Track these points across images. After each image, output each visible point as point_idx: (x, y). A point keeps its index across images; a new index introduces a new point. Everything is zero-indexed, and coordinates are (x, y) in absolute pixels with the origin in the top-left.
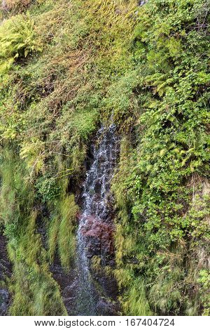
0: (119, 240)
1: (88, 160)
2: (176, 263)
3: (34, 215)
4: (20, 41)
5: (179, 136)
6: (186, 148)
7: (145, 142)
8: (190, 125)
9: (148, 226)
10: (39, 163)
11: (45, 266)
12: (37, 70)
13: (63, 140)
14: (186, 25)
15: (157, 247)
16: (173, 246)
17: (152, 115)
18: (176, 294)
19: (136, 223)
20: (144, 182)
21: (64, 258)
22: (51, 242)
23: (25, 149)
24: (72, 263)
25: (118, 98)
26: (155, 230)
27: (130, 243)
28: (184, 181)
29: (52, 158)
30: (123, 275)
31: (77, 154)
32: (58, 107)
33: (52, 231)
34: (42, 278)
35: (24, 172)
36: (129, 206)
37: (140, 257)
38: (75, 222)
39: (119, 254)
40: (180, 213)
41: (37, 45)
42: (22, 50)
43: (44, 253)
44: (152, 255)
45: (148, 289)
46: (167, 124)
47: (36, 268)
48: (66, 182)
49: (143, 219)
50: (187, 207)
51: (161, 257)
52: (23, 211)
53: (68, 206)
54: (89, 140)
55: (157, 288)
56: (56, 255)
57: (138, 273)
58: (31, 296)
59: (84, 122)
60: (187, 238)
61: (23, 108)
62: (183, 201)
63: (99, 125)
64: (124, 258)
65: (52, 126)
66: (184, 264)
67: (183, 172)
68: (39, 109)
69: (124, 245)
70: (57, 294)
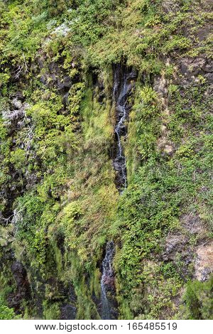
0: (117, 285)
1: (103, 256)
2: (139, 293)
3: (84, 277)
4: (76, 211)
5: (137, 244)
6: (140, 248)
7: (125, 247)
8: (141, 239)
9: (128, 279)
10: (85, 257)
11: (89, 297)
12: (83, 221)
13: (94, 248)
14: (138, 202)
15: (132, 287)
16: (138, 286)
17: (127, 236)
18: (140, 305)
19: (123, 278)
20: (125, 262)
21: (96, 293)
22: (91, 286)
23: (79, 252)
24: (99, 294)
25: (114, 230)
26: (130, 280)
27: (121, 286)
28: (140, 261)
29: (90, 254)
30: (119, 298)
31: (99, 252)
32: (91, 235)
33: (91, 282)
34: (88, 301)
35: (80, 261)
36: (120, 271)
37: (125, 291)
38: (100, 279)
39: (117, 290)
40: (140, 273)
41: (82, 212)
42: (77, 214)
43: (89, 292)
44: (130, 290)
45: (129, 303)
46: (133, 239)
47: (86, 297)
48: (96, 263)
49: (126, 276)
50: (142, 271)
51: (133, 290)
52: (80, 276)
53: (97, 273)
54: (103, 247)
55: (133, 303)
56: (93, 292)
57: (125, 297)
58: (85, 309)
59: (101, 240)
60: (143, 283)
61: (78, 236)
62: (140, 269)
63: (107, 241)
64: (119, 292)
65: (89, 242)
66: (143, 293)
67: (140, 257)
68: (84, 236)
69: (119, 287)
70: (95, 307)
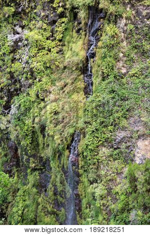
0: (80, 162)
1: (72, 142)
2: (95, 169)
3: (57, 155)
4: (55, 109)
5: (96, 135)
6: (98, 138)
7: (87, 136)
8: (99, 132)
9: (88, 159)
10: (59, 141)
11: (60, 169)
12: (60, 116)
13: (66, 136)
14: (99, 106)
15: (90, 164)
16: (94, 164)
17: (89, 129)
18: (95, 177)
19: (85, 157)
20: (87, 147)
21: (65, 167)
22: (62, 162)
23: (56, 137)
24: (67, 167)
25: (81, 124)
26: (90, 160)
27: (83, 163)
28: (97, 147)
29: (63, 140)
30: (81, 171)
31: (69, 139)
32: (64, 127)
33: (62, 159)
34: (59, 172)
35: (55, 144)
36: (83, 153)
37: (85, 167)
38: (68, 157)
39: (80, 166)
40: (96, 155)
41: (59, 110)
42: (55, 112)
43: (60, 165)
44: (89, 166)
45: (87, 175)
46: (93, 132)
47: (58, 169)
48: (66, 146)
49: (86, 156)
50: (98, 154)
51: (91, 167)
52: (55, 154)
53: (67, 153)
54: (73, 135)
55: (90, 175)
56: (63, 166)
57: (85, 171)
58: (56, 177)
59: (71, 131)
60: (98, 162)
61: (55, 127)
62: (97, 152)
63: (75, 131)
64: (81, 167)
65: (63, 131)
66: (97, 169)
67: (97, 144)
68: (59, 127)
69: (81, 163)
70: (63, 176)
